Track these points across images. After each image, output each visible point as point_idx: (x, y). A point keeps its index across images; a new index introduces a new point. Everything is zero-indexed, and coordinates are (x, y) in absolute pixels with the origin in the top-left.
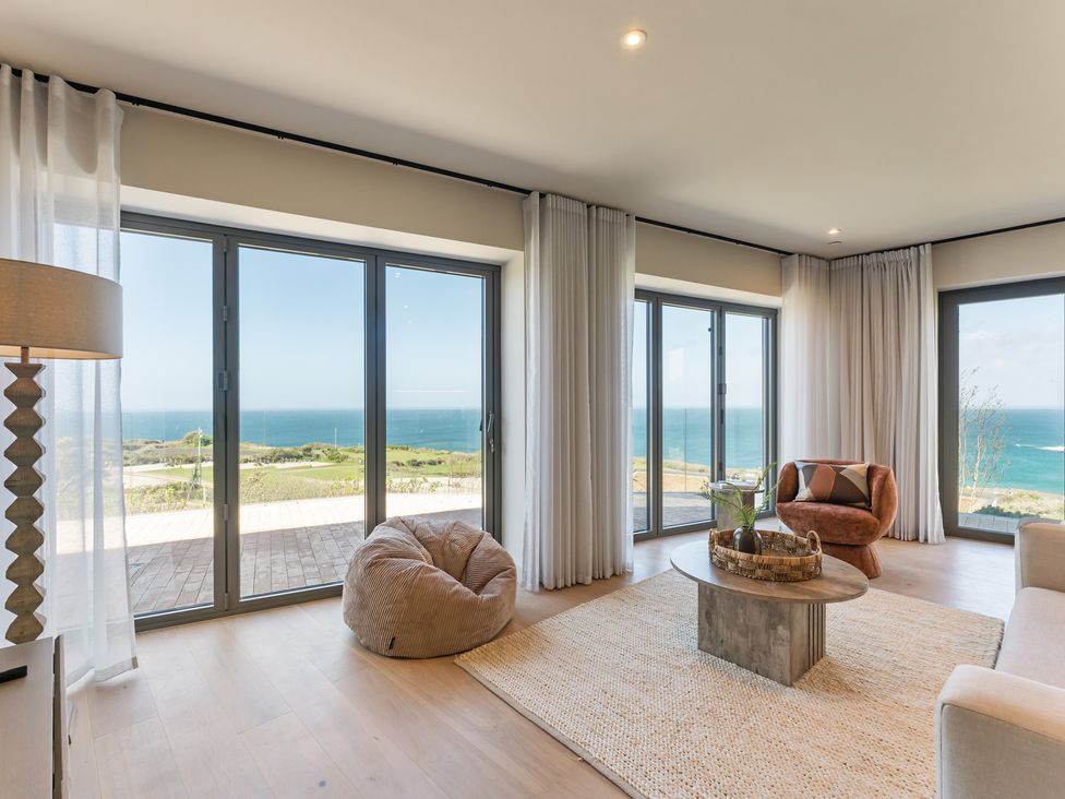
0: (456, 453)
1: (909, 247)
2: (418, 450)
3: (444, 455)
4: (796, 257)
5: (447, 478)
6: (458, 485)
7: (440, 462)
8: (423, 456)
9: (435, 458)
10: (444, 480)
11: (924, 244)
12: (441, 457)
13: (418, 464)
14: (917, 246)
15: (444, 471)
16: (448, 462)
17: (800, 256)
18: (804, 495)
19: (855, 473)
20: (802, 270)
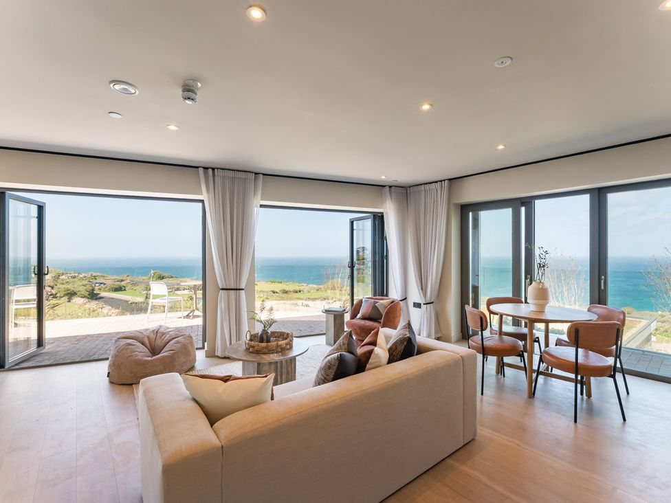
0: (310, 285)
1: (437, 182)
2: (288, 284)
3: (304, 287)
4: (387, 188)
5: (302, 301)
6: (307, 306)
7: (300, 291)
8: (290, 287)
9: (297, 288)
10: (300, 302)
11: (444, 180)
12: (301, 288)
13: (286, 292)
14: (441, 181)
15: (301, 297)
16: (305, 291)
17: (390, 187)
18: (359, 316)
19: (382, 304)
20: (390, 193)
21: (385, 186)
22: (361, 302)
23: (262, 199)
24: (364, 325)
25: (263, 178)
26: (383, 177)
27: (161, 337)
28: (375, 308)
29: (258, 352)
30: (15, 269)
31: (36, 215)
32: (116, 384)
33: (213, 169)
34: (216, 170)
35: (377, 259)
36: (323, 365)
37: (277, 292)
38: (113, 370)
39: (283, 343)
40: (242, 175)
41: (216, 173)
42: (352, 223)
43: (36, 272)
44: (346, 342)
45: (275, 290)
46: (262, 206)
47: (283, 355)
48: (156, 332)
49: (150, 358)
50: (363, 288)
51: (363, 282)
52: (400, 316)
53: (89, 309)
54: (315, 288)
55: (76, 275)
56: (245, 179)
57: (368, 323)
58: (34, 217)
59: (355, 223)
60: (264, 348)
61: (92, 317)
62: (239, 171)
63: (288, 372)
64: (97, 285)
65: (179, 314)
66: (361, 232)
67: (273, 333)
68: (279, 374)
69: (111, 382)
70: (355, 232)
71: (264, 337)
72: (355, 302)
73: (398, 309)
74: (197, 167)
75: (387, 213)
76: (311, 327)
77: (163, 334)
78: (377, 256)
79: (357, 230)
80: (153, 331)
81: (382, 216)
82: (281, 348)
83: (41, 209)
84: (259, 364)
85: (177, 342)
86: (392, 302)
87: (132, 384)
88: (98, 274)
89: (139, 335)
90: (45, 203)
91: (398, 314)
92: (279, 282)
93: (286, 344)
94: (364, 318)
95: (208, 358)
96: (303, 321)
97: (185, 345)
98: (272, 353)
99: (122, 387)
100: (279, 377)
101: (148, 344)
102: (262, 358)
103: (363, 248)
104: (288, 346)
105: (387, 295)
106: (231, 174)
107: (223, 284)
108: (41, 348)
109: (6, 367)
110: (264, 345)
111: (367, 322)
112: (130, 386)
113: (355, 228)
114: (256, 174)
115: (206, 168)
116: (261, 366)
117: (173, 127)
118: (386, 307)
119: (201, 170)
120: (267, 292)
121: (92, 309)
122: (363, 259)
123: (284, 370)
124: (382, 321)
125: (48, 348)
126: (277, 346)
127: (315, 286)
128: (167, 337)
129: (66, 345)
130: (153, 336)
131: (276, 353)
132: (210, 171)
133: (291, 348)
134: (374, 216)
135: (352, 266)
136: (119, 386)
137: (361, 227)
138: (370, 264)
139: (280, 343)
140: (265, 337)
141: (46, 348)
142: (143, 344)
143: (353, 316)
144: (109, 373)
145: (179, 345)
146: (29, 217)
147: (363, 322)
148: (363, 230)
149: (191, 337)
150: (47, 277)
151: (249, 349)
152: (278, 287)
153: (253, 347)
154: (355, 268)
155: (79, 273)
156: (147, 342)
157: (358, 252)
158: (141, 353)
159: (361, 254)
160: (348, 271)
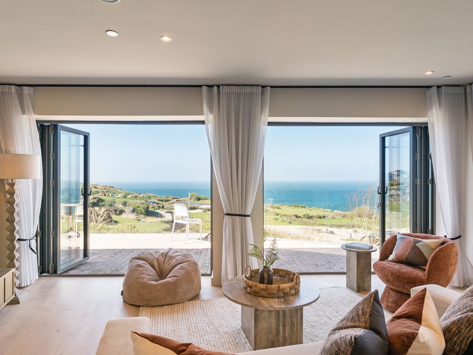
0: (336, 211)
2: (311, 208)
3: (328, 212)
5: (326, 227)
6: (332, 233)
7: (324, 217)
8: (314, 212)
9: (321, 214)
10: (324, 229)
12: (325, 214)
13: (310, 218)
15: (325, 223)
16: (329, 217)
17: (439, 87)
18: (391, 257)
19: (426, 245)
20: (439, 96)
21: (430, 87)
22: (394, 239)
23: (270, 116)
24: (398, 271)
25: (271, 90)
26: (429, 73)
27: (168, 261)
28: (415, 248)
29: (256, 294)
30: (69, 190)
31: (83, 144)
32: (127, 303)
33: (218, 86)
34: (221, 87)
35: (418, 184)
36: (328, 345)
37: (300, 217)
38: (125, 290)
39: (286, 286)
40: (248, 90)
41: (221, 91)
42: (383, 139)
43: (83, 193)
44: (368, 310)
45: (298, 215)
46: (270, 124)
47: (286, 302)
48: (165, 255)
49: (154, 283)
50: (398, 218)
51: (398, 210)
52: (456, 263)
53: (131, 226)
54: (340, 214)
55: (138, 195)
56: (251, 94)
57: (406, 269)
58: (81, 146)
59: (387, 139)
60: (263, 290)
61: (133, 232)
62: (244, 85)
63: (292, 323)
64: (151, 204)
65: (198, 235)
66: (395, 150)
67: (277, 271)
68: (281, 324)
69: (124, 301)
70: (387, 150)
71: (265, 277)
72: (386, 239)
73: (453, 254)
74: (201, 86)
75: (433, 124)
76: (330, 262)
77: (171, 258)
78: (418, 180)
79: (391, 147)
80: (163, 253)
81: (426, 128)
82: (284, 293)
83: (86, 138)
84: (256, 310)
85: (182, 268)
86: (443, 243)
87: (139, 306)
88: (152, 195)
89: (149, 256)
90: (89, 133)
91: (453, 261)
92: (302, 207)
93: (291, 288)
94: (398, 261)
95: (214, 287)
96: (321, 254)
97: (188, 272)
98: (273, 298)
99: (131, 307)
100: (281, 328)
101: (157, 267)
102: (259, 303)
103: (398, 171)
104: (293, 292)
105: (433, 232)
106: (236, 90)
107: (227, 210)
108: (87, 258)
109: (58, 273)
110: (263, 286)
111: (403, 266)
112: (138, 308)
113: (387, 144)
114: (263, 87)
115: (210, 87)
116: (259, 312)
117: (166, 39)
118: (434, 249)
119: (205, 89)
120: (290, 216)
121: (133, 226)
122: (399, 184)
123: (288, 320)
124: (427, 268)
125: (91, 258)
126: (279, 290)
127: (341, 212)
128: (174, 262)
129: (105, 257)
130: (162, 259)
131: (278, 298)
132: (215, 88)
133: (297, 293)
134: (414, 128)
135: (383, 192)
136: (129, 305)
137: (395, 144)
138: (408, 190)
139: (282, 286)
140: (266, 275)
141: (90, 258)
142: (153, 266)
143: (384, 256)
144: (122, 292)
145: (183, 272)
146: (78, 145)
147: (397, 267)
148: (398, 147)
149: (196, 264)
150: (91, 197)
151: (247, 289)
152: (301, 212)
153: (251, 287)
154: (387, 195)
155: (139, 194)
156: (156, 264)
157: (391, 175)
158: (148, 275)
159: (395, 178)
160: (377, 198)
